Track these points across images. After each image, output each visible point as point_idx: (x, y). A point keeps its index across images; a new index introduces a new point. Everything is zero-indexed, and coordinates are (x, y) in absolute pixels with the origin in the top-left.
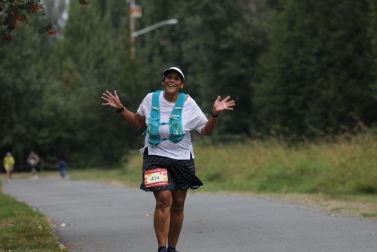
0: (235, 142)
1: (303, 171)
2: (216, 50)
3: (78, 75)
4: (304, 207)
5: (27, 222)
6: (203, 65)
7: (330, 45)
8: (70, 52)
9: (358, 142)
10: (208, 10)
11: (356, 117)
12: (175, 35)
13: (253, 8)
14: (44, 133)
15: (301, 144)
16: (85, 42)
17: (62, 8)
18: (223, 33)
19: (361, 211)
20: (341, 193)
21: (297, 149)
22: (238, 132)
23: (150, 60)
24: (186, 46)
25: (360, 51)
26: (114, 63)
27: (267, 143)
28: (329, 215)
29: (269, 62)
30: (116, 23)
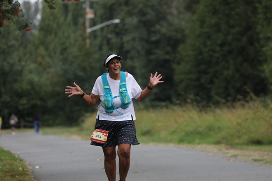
0: (162, 107)
1: (210, 129)
2: (148, 41)
3: (48, 60)
4: (211, 154)
5: (11, 165)
6: (138, 52)
7: (230, 38)
8: (43, 43)
9: (250, 108)
10: (142, 13)
11: (248, 90)
12: (119, 31)
13: (174, 11)
14: (24, 101)
15: (209, 109)
16: (53, 36)
17: (36, 11)
18: (153, 29)
19: (252, 157)
20: (238, 144)
21: (206, 113)
22: (163, 100)
23: (100, 48)
24: (126, 38)
25: (251, 42)
26: (74, 51)
27: (184, 109)
28: (229, 160)
29: (186, 50)
30: (75, 22)
